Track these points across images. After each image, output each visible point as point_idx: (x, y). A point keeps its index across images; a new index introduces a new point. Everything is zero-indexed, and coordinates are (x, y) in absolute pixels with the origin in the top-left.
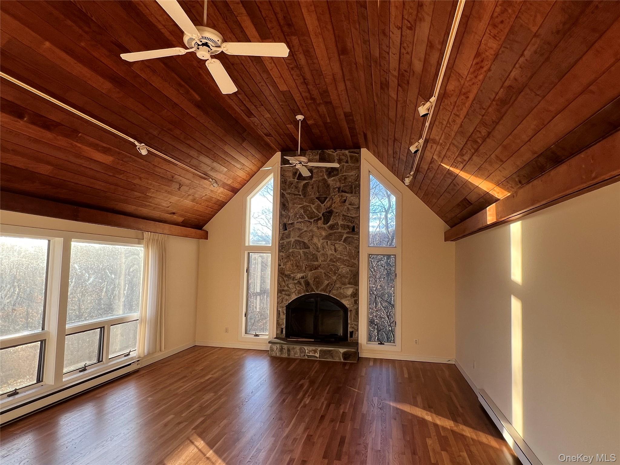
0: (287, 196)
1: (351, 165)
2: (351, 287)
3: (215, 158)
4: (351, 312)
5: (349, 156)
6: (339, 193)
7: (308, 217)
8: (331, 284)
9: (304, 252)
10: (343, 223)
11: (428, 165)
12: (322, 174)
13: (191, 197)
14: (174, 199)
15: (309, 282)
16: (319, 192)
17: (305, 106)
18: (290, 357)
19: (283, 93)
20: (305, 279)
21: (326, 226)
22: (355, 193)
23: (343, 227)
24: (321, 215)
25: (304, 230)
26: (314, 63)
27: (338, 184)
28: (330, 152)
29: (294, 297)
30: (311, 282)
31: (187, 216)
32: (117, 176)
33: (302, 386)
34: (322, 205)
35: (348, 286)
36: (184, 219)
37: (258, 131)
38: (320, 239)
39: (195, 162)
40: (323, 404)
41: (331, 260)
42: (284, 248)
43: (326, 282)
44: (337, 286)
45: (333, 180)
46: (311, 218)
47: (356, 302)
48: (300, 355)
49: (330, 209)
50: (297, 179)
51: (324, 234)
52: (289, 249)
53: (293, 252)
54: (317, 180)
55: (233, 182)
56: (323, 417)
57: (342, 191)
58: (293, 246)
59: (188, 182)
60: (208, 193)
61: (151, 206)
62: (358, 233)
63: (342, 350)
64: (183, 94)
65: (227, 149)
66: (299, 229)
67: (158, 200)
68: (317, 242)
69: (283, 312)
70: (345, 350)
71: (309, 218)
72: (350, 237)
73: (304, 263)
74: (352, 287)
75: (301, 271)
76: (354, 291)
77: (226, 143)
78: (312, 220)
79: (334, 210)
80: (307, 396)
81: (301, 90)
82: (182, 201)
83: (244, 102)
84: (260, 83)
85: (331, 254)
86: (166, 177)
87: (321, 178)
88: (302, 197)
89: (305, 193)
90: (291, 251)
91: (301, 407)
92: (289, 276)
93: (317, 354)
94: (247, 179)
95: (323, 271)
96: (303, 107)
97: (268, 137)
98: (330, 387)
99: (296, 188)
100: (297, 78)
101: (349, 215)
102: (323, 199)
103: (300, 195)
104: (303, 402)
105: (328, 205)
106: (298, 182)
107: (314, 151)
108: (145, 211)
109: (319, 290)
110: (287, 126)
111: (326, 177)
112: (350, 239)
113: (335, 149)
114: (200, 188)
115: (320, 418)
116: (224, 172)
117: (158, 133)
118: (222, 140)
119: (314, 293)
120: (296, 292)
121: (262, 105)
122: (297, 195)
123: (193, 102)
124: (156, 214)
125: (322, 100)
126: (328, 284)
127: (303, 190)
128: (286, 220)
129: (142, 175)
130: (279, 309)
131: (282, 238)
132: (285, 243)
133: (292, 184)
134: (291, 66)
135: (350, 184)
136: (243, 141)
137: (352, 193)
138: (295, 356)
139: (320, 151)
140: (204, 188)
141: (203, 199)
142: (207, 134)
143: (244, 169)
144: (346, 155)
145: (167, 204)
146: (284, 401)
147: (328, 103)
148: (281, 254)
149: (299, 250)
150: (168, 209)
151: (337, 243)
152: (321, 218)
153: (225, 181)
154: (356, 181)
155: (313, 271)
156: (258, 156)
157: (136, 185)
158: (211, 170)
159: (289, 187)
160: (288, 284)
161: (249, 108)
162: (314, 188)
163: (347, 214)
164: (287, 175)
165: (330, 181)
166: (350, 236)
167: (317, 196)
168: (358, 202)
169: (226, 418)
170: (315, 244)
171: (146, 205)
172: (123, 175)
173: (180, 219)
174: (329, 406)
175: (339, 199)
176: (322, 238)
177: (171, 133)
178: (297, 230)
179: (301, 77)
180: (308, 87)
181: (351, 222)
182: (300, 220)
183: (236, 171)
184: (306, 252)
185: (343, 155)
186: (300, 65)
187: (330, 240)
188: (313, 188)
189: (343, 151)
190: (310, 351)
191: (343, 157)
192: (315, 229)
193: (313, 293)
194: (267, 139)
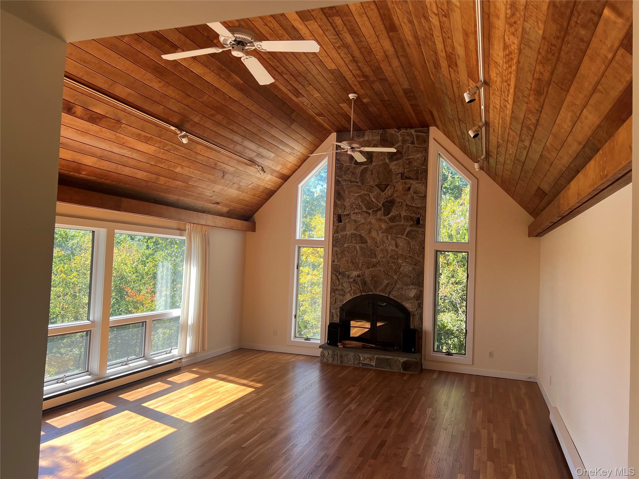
0: (344, 183)
1: (417, 146)
2: (413, 288)
3: (261, 142)
4: (414, 316)
5: (415, 136)
6: (402, 179)
7: (366, 207)
8: (391, 284)
9: (360, 247)
10: (406, 214)
11: (496, 149)
12: (382, 158)
13: (235, 186)
14: (218, 188)
15: (366, 281)
16: (379, 179)
17: (357, 83)
18: (343, 364)
19: (332, 72)
20: (361, 278)
21: (386, 218)
22: (421, 180)
23: (407, 218)
24: (380, 205)
25: (361, 222)
26: (361, 41)
27: (401, 170)
28: (392, 131)
29: (348, 297)
30: (368, 280)
31: (233, 206)
32: (159, 165)
33: (350, 393)
34: (382, 194)
35: (411, 286)
36: (229, 209)
37: (309, 111)
38: (380, 232)
39: (239, 148)
40: (370, 410)
41: (391, 257)
42: (338, 242)
43: (386, 282)
44: (398, 286)
45: (395, 165)
46: (370, 209)
47: (420, 306)
48: (354, 362)
49: (391, 198)
50: (355, 164)
51: (384, 226)
52: (344, 243)
53: (348, 247)
54: (376, 165)
55: (283, 168)
56: (366, 422)
57: (406, 178)
58: (348, 240)
59: (232, 169)
60: (254, 180)
61: (193, 196)
62: (424, 226)
63: (402, 359)
64: (225, 78)
65: (274, 132)
66: (355, 221)
67: (200, 189)
68: (376, 236)
69: (337, 314)
70: (405, 359)
71: (367, 209)
72: (414, 231)
73: (361, 260)
74: (415, 289)
75: (357, 268)
76: (418, 292)
77: (273, 126)
78: (371, 211)
79: (398, 200)
80: (353, 402)
81: (351, 68)
82: (226, 190)
83: (291, 82)
84: (306, 62)
85: (392, 250)
86: (208, 164)
87: (381, 162)
88: (360, 184)
89: (363, 180)
90: (345, 246)
91: (345, 412)
92: (344, 273)
93: (373, 362)
94: (298, 164)
95: (382, 269)
96: (356, 85)
97: (320, 117)
98: (381, 396)
99: (353, 173)
100: (345, 56)
101: (414, 205)
102: (384, 186)
103: (357, 182)
104: (348, 407)
105: (390, 193)
106: (355, 168)
107: (374, 131)
108: (188, 201)
109: (377, 290)
110: (340, 105)
111: (387, 161)
112: (413, 233)
113: (399, 128)
114: (246, 176)
115: (363, 423)
116: (271, 158)
117: (200, 120)
118: (269, 124)
119: (372, 293)
120: (352, 292)
121: (311, 85)
122: (354, 182)
123: (235, 85)
124: (199, 204)
125: (376, 78)
126: (388, 284)
127: (361, 176)
128: (341, 210)
129: (184, 164)
130: (332, 311)
131: (336, 231)
132: (340, 236)
133: (348, 169)
134: (337, 45)
135: (415, 168)
136: (292, 123)
137: (417, 179)
138: (348, 363)
139: (381, 130)
140: (250, 176)
141: (249, 187)
142: (251, 118)
143: (294, 154)
144: (412, 134)
145: (210, 193)
146: (328, 405)
147: (383, 80)
148: (335, 249)
149: (356, 245)
150: (212, 198)
151: (398, 238)
152: (381, 208)
153: (273, 168)
154: (423, 165)
155: (371, 269)
156: (310, 138)
157: (178, 174)
158: (257, 156)
159: (345, 174)
160: (342, 283)
161: (297, 88)
162: (374, 174)
163: (411, 203)
164: (343, 160)
165: (393, 166)
166: (414, 229)
167: (376, 183)
168: (424, 190)
169: (265, 416)
170: (373, 239)
171: (188, 195)
172: (164, 164)
173: (225, 210)
174: (376, 413)
175: (402, 186)
176: (381, 231)
177: (213, 119)
178: (353, 223)
179: (349, 55)
180: (358, 64)
181: (415, 213)
182: (356, 210)
183: (285, 156)
184: (363, 247)
185: (408, 134)
186: (346, 44)
187: (391, 234)
188: (372, 174)
189: (409, 131)
190: (365, 359)
191: (408, 138)
192: (373, 221)
193: (370, 293)
194: (319, 119)
